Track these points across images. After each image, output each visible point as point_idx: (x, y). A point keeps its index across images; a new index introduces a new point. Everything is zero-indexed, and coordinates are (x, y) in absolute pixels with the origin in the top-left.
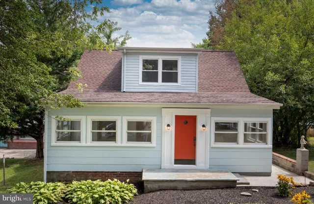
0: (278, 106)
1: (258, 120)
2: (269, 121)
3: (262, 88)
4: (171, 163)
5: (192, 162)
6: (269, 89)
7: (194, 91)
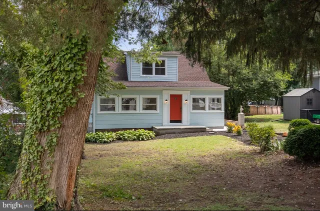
0: (227, 88)
1: (216, 97)
2: (222, 97)
3: (217, 79)
4: (168, 122)
5: (180, 121)
6: (222, 79)
7: (175, 81)
